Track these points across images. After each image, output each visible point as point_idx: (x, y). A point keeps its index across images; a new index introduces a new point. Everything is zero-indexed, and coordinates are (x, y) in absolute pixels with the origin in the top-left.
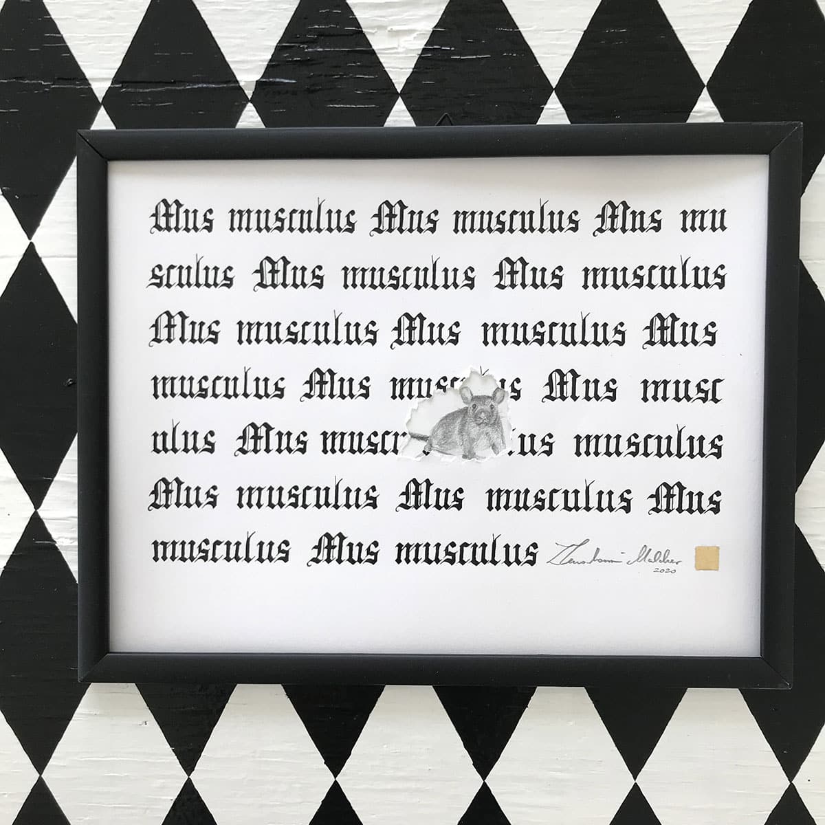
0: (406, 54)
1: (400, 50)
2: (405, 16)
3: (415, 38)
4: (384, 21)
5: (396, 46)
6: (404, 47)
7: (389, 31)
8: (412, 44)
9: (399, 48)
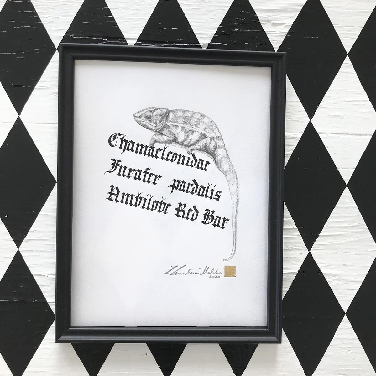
0: (280, 34)
1: (277, 32)
2: (280, 16)
3: (284, 27)
4: (270, 18)
5: (275, 30)
6: (279, 31)
7: (272, 23)
8: (283, 30)
9: (276, 31)
